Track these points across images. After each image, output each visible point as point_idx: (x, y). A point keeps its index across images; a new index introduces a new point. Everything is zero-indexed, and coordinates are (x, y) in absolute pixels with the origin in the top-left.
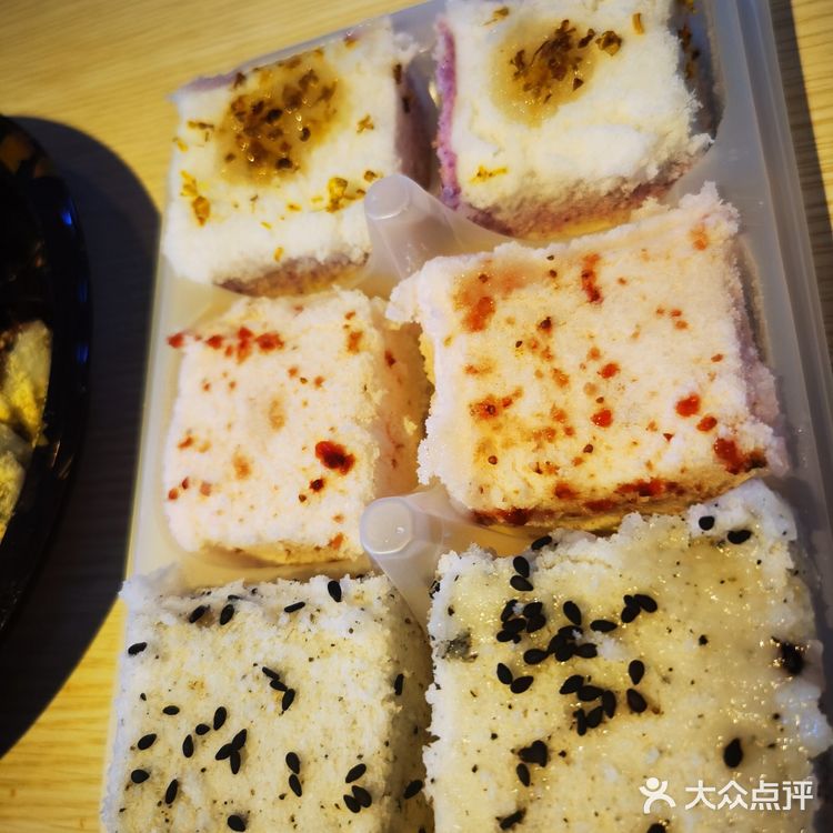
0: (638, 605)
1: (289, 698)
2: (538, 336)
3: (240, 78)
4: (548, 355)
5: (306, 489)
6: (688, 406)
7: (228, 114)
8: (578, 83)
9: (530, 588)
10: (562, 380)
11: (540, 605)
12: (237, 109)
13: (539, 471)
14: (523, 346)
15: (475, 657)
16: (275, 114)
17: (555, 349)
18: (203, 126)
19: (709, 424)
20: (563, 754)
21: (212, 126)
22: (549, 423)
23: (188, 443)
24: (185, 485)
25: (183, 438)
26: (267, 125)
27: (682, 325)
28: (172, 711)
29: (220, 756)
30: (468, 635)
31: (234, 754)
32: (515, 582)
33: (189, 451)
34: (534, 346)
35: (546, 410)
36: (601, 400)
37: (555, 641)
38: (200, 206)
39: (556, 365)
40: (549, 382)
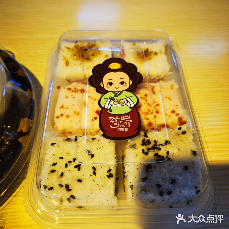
0: (167, 142)
1: (92, 156)
2: (145, 97)
3: (77, 42)
4: (146, 100)
5: (93, 119)
6: (173, 112)
7: (74, 47)
8: (150, 58)
9: (147, 137)
10: (149, 105)
11: (149, 140)
12: (76, 47)
13: (146, 119)
14: (142, 98)
15: (137, 148)
16: (86, 50)
17: (148, 100)
18: (68, 48)
19: (177, 115)
20: (155, 167)
21: (70, 49)
22: (147, 111)
23: (62, 107)
24: (62, 115)
25: (61, 106)
26: (84, 52)
27: (170, 100)
28: (61, 158)
29: (75, 167)
30: (135, 144)
31: (78, 167)
32: (144, 136)
33: (62, 109)
34: (144, 98)
35: (147, 109)
36: (157, 109)
37: (152, 147)
38: (67, 63)
39: (148, 102)
40: (147, 105)
